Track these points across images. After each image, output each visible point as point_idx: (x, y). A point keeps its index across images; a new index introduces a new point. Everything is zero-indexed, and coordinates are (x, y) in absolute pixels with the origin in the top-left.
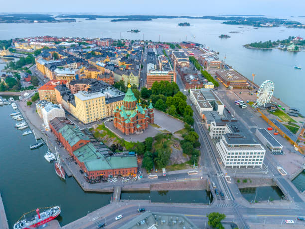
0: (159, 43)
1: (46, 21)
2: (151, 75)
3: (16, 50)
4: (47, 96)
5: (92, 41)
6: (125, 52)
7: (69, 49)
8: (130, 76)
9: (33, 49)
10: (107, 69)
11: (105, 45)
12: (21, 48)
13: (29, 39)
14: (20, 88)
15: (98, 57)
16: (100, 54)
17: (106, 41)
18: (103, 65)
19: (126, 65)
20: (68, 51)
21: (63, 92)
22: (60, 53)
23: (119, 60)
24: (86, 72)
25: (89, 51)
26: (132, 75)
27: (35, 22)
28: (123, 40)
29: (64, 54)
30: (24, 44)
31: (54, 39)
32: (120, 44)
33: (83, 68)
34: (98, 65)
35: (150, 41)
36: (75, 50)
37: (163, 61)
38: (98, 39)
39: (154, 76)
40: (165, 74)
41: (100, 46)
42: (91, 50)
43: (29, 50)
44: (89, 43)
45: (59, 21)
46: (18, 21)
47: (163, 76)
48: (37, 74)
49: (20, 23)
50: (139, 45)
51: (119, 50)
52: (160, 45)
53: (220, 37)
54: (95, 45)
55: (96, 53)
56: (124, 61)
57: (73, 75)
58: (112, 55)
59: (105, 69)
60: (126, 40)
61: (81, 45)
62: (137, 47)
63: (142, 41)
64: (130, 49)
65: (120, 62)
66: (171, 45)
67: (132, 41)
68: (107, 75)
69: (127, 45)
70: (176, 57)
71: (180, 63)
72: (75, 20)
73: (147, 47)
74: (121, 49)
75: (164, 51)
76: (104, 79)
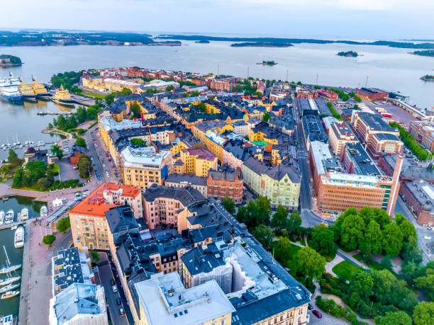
0: (317, 87)
1: (140, 43)
2: (333, 184)
3: (81, 91)
4: (87, 229)
5: (202, 79)
6: (262, 109)
7: (161, 97)
8: (283, 180)
9: (107, 90)
10: (228, 151)
11: (224, 90)
12: (91, 87)
13: (107, 71)
15: (209, 117)
16: (217, 111)
17: (225, 82)
18: (221, 141)
19: (266, 140)
20: (159, 101)
21: (119, 234)
22: (143, 105)
23: (252, 129)
24: (184, 157)
25: (195, 101)
26: (286, 181)
27: (127, 43)
28: (252, 79)
29: (150, 106)
30: (96, 81)
31: (144, 73)
32: (249, 88)
33: (181, 144)
34: (211, 139)
36: (170, 100)
37: (342, 136)
38: (211, 75)
39: (339, 188)
40: (370, 184)
41: (214, 90)
42: (200, 98)
43: (101, 90)
44: (198, 82)
45: (157, 44)
46: (104, 42)
48: (96, 145)
49: (105, 44)
50: (282, 91)
51: (248, 101)
52: (320, 92)
53: (422, 79)
54: (206, 87)
55: (208, 105)
56: (261, 130)
57: (157, 167)
58: (237, 114)
59: (224, 151)
60: (258, 79)
61: (183, 87)
62: (282, 96)
63: (287, 82)
64: (268, 101)
65: (252, 132)
66: (341, 94)
67: (268, 81)
68: (229, 175)
69: (260, 91)
70: (368, 128)
71: (382, 142)
72: (180, 43)
73: (296, 95)
74: (252, 99)
75: (329, 105)
76: (222, 182)
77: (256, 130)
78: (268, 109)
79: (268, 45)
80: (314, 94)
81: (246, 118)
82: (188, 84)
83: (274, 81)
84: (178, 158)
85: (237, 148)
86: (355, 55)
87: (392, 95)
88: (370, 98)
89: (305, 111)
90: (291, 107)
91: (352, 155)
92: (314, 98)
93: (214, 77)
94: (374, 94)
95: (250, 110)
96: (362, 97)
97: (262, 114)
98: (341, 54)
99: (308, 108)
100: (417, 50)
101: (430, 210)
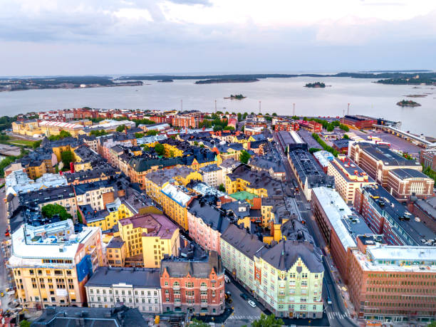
0: (296, 118)
3: (8, 138)
5: (162, 116)
6: (238, 146)
7: (105, 140)
8: (293, 270)
9: (43, 135)
10: (196, 215)
11: (188, 128)
12: (22, 132)
16: (179, 153)
17: (189, 117)
18: (184, 198)
22: (78, 151)
23: (228, 175)
25: (152, 142)
27: (82, 86)
28: (221, 113)
30: (31, 125)
31: (94, 113)
32: (219, 124)
34: (169, 196)
35: (275, 115)
36: (116, 143)
42: (157, 138)
43: (36, 136)
44: (157, 120)
45: (117, 84)
46: (57, 86)
50: (257, 124)
51: (219, 138)
52: (300, 123)
53: (398, 104)
54: (167, 125)
55: (168, 147)
56: (240, 176)
57: (69, 262)
58: (205, 156)
59: (189, 214)
60: (227, 113)
61: (140, 126)
62: (258, 129)
63: (260, 114)
64: (243, 136)
65: (229, 179)
66: (324, 124)
67: (240, 115)
68: (198, 265)
69: (232, 125)
70: (380, 162)
72: (141, 83)
73: (274, 128)
74: (224, 134)
76: (185, 280)
77: (233, 176)
78: (246, 146)
80: (295, 126)
81: (218, 160)
82: (146, 122)
83: (246, 114)
85: (208, 209)
86: (323, 86)
87: (379, 122)
88: (357, 126)
89: (290, 145)
90: (273, 142)
92: (295, 129)
93: (176, 113)
94: (360, 122)
95: (223, 149)
96: (349, 127)
97: (239, 153)
98: (309, 86)
99: (293, 142)
100: (380, 79)
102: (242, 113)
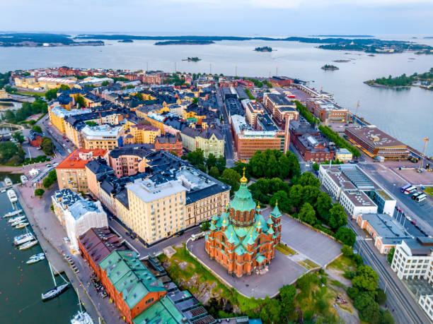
0: (236, 78)
1: (60, 44)
2: (247, 138)
3: (15, 90)
4: (71, 179)
5: (134, 74)
6: (191, 95)
7: (101, 91)
8: (211, 139)
9: (43, 88)
10: (168, 125)
11: (156, 83)
12: (24, 86)
13: (36, 71)
14: (23, 160)
15: (149, 103)
16: (153, 98)
17: (156, 76)
18: (162, 118)
19: (196, 117)
20: (100, 93)
21: (100, 174)
22: (87, 97)
23: (185, 109)
24: (133, 131)
25: (132, 92)
26: (213, 139)
27: (45, 44)
28: (180, 73)
29: (94, 97)
30: (29, 80)
31: (75, 71)
32: (178, 80)
33: (129, 123)
34: (153, 118)
35: (222, 75)
36: (111, 92)
37: (255, 111)
38: (141, 71)
39: (251, 140)
40: (271, 136)
41: (147, 84)
42: (135, 90)
43: (37, 89)
44: (130, 78)
45: (79, 44)
46: (20, 43)
47: (268, 140)
48: (51, 132)
49: (22, 46)
50: (207, 82)
51: (179, 90)
52: (239, 82)
53: (323, 68)
54: (139, 82)
55: (144, 95)
56: (192, 110)
57: (115, 137)
58: (171, 100)
59: (164, 125)
60: (185, 73)
61: (118, 82)
62: (206, 85)
63: (210, 75)
64: (196, 89)
65: (185, 112)
66: (256, 82)
67: (194, 75)
68: (171, 139)
69: (188, 82)
70: (274, 104)
71: (283, 113)
72: (103, 42)
73: (219, 85)
74: (182, 88)
75: (247, 91)
76: (166, 145)
77: (188, 110)
78: (196, 95)
79: (191, 43)
80: (234, 83)
81: (179, 102)
82: (122, 79)
83: (199, 74)
84: (129, 133)
85: (175, 122)
86: (270, 50)
87: (296, 81)
88: (279, 84)
89: (226, 95)
90: (215, 93)
91: (261, 121)
92: (234, 86)
93: (144, 72)
94: (282, 81)
95: (181, 97)
96: (273, 84)
97: (192, 99)
98: (258, 49)
99: (229, 93)
100: (321, 44)
101: (310, 150)
102: (197, 73)
